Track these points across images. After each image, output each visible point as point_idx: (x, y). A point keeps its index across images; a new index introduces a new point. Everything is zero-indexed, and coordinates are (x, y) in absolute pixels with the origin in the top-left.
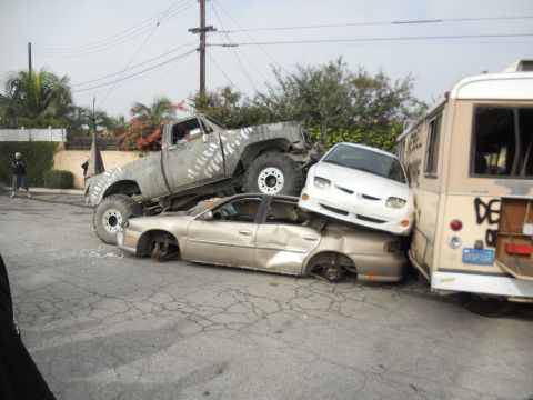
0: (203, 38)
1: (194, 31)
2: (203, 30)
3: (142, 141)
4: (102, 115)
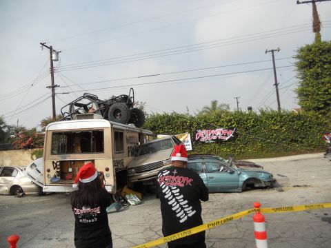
0: (53, 90)
1: (49, 87)
2: (53, 87)
3: (23, 145)
4: (23, 129)
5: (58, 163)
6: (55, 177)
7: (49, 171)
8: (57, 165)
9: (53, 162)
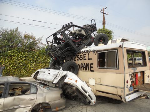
5: (132, 75)
6: (131, 86)
7: (127, 82)
8: (131, 77)
9: (130, 75)
